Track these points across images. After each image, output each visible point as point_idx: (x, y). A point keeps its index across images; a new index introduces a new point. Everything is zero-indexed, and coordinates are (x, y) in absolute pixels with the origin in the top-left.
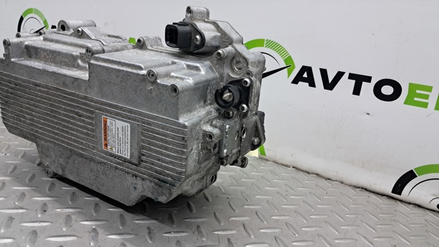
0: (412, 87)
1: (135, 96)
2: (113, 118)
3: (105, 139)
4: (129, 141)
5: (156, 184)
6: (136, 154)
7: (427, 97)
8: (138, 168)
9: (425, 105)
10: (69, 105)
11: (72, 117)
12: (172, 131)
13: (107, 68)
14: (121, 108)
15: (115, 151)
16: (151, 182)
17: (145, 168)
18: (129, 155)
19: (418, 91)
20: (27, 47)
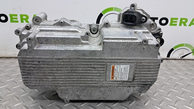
0: (172, 19)
1: (134, 52)
2: (119, 64)
3: (113, 75)
4: (128, 73)
5: (141, 87)
6: (132, 77)
7: (176, 22)
8: (132, 83)
9: (176, 25)
10: (87, 65)
11: (89, 70)
12: (154, 63)
13: (117, 43)
14: (124, 59)
15: (118, 79)
16: (138, 87)
17: (136, 82)
18: (127, 78)
19: (174, 20)
20: (38, 38)
